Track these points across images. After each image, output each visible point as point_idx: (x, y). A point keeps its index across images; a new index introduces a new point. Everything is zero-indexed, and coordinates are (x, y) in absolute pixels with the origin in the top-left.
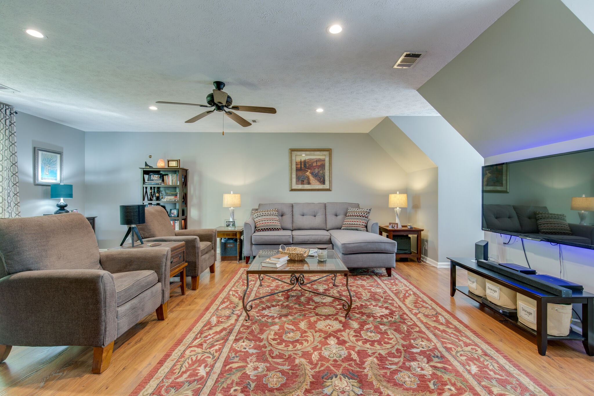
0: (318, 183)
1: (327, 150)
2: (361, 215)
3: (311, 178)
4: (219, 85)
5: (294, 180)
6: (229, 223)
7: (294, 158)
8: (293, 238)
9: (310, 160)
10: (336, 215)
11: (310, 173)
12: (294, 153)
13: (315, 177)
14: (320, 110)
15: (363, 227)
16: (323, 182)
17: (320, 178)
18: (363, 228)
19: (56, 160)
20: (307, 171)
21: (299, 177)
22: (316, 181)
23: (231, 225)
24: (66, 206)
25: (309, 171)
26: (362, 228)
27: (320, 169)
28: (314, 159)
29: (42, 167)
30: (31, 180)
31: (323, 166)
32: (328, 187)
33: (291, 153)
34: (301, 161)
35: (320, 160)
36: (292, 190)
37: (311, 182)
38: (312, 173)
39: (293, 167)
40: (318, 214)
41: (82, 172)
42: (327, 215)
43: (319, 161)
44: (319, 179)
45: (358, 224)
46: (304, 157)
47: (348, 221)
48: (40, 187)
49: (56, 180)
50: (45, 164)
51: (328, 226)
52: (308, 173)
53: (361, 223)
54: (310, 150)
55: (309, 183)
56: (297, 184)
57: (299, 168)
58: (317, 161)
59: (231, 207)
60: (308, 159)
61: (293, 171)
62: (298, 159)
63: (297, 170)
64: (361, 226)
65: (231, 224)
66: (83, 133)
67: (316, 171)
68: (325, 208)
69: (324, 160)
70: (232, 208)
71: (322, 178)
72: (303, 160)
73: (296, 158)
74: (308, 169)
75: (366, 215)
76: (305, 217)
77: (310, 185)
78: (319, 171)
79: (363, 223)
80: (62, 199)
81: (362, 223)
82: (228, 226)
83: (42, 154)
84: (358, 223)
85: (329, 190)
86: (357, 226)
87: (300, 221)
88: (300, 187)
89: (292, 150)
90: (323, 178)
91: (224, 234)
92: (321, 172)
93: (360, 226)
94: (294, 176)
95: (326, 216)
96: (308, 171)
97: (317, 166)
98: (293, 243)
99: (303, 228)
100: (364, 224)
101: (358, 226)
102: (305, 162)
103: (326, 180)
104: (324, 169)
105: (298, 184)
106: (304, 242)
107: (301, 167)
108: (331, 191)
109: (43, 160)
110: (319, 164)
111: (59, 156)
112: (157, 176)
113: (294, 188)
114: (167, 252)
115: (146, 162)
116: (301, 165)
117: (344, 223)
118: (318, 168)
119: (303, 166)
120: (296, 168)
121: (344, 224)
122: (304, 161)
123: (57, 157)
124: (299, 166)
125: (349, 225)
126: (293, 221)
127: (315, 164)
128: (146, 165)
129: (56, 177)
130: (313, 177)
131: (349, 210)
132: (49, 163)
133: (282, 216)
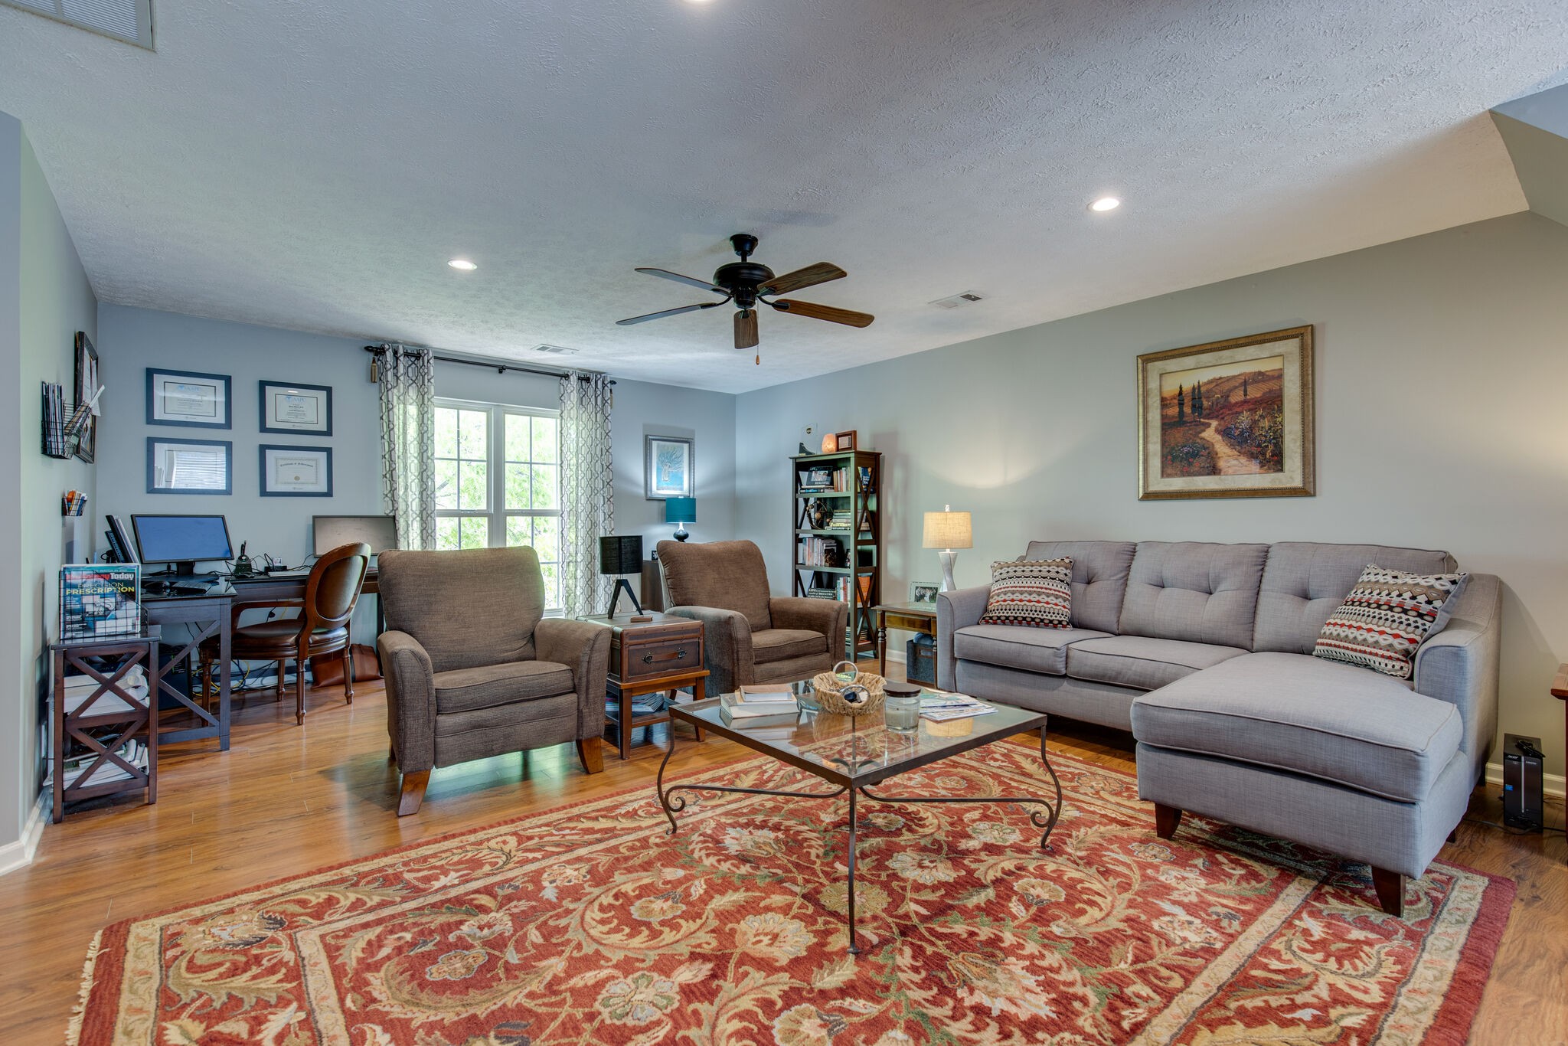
0: (1254, 466)
1: (1290, 333)
2: (1409, 604)
3: (1221, 447)
4: (744, 243)
5: (1156, 463)
6: (923, 591)
7: (1153, 384)
8: (1067, 657)
9: (1218, 382)
10: (1306, 596)
11: (1217, 431)
12: (1156, 367)
13: (1239, 444)
14: (1106, 204)
15: (1390, 658)
16: (1274, 460)
17: (1259, 445)
18: (1390, 663)
19: (682, 455)
20: (1203, 424)
21: (1173, 448)
22: (1243, 460)
23: (927, 599)
24: (686, 536)
25: (1214, 423)
26: (1384, 661)
27: (1260, 412)
28: (1234, 377)
29: (658, 469)
30: (642, 492)
31: (1273, 402)
32: (1297, 482)
33: (1144, 370)
34: (1181, 393)
35: (1260, 377)
36: (1148, 496)
37: (1221, 464)
38: (1225, 433)
39: (1150, 417)
40: (1222, 587)
41: (730, 473)
42: (1261, 593)
43: (1255, 382)
44: (1255, 450)
45: (1371, 640)
46: (1190, 375)
47: (1346, 626)
48: (656, 503)
49: (682, 489)
50: (662, 462)
51: (1257, 636)
52: (1210, 434)
53: (1383, 640)
54: (1215, 346)
55: (1214, 470)
56: (1164, 474)
57: (1173, 417)
58: (1245, 383)
59: (944, 549)
60: (1209, 382)
61: (1151, 432)
62: (1171, 387)
63: (1167, 425)
64: (1380, 652)
65: (929, 593)
66: (731, 399)
67: (1245, 419)
68: (1264, 563)
69: (1279, 376)
70: (948, 551)
71: (1271, 447)
72: (1187, 386)
73: (1163, 383)
74: (1209, 416)
75: (1424, 605)
76: (1167, 591)
77: (1216, 477)
78: (1255, 422)
79: (1396, 642)
80: (681, 524)
81: (1391, 640)
82: (920, 598)
83: (658, 446)
84: (1371, 638)
85: (1305, 491)
86: (1363, 648)
87: (1141, 602)
88: (1178, 484)
89: (1147, 359)
90: (1275, 445)
91: (903, 619)
92: (1266, 423)
93: (1374, 651)
94: (1155, 447)
95: (1258, 594)
96: (1209, 425)
97: (1245, 402)
98: (1065, 676)
99: (1150, 629)
100: (1400, 645)
101: (1368, 649)
102: (1197, 392)
103: (1287, 453)
104: (1281, 410)
105: (1169, 476)
106: (1103, 676)
107: (1181, 413)
108: (1314, 495)
109: (659, 456)
110: (1255, 393)
111: (686, 446)
112: (822, 472)
113: (1154, 487)
114: (597, 636)
115: (801, 444)
116: (1181, 404)
117: (1327, 630)
118: (1253, 411)
119: (1187, 410)
120: (1163, 417)
121: (1324, 636)
122: (1194, 388)
123: (682, 448)
124: (1174, 411)
125: (1333, 642)
126: (1122, 601)
127: (1237, 397)
128: (802, 449)
129: (682, 484)
130: (1232, 446)
131: (1365, 578)
132: (669, 459)
133: (1089, 582)
